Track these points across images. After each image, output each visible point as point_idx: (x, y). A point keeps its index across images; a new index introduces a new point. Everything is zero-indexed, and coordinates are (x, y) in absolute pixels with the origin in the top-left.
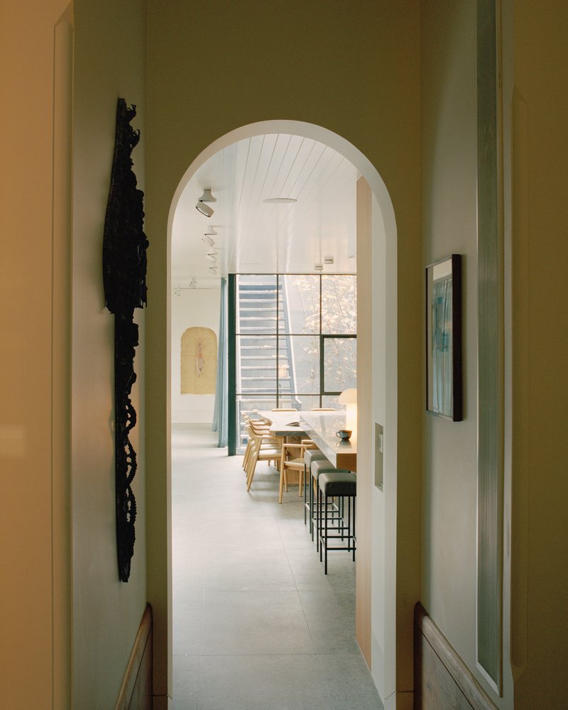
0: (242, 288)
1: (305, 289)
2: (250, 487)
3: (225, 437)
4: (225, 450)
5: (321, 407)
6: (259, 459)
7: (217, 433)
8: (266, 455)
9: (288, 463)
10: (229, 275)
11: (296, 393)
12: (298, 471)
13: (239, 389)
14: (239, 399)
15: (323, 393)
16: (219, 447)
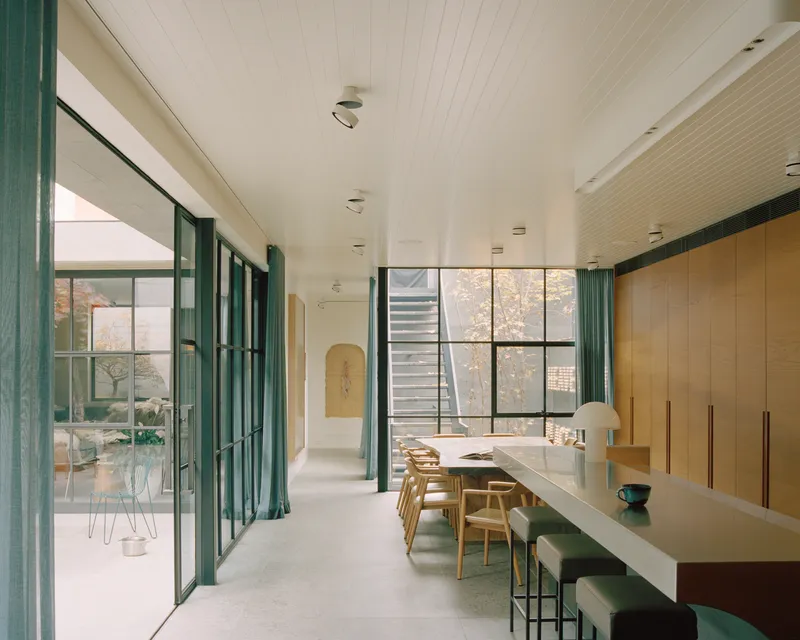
0: (394, 299)
1: (463, 300)
2: (410, 548)
3: (375, 468)
4: (374, 485)
5: (492, 432)
6: (424, 507)
7: (365, 461)
8: (433, 502)
9: (470, 518)
10: (379, 268)
11: (459, 414)
12: (483, 531)
13: (391, 411)
14: (391, 422)
15: (495, 414)
16: (367, 479)
